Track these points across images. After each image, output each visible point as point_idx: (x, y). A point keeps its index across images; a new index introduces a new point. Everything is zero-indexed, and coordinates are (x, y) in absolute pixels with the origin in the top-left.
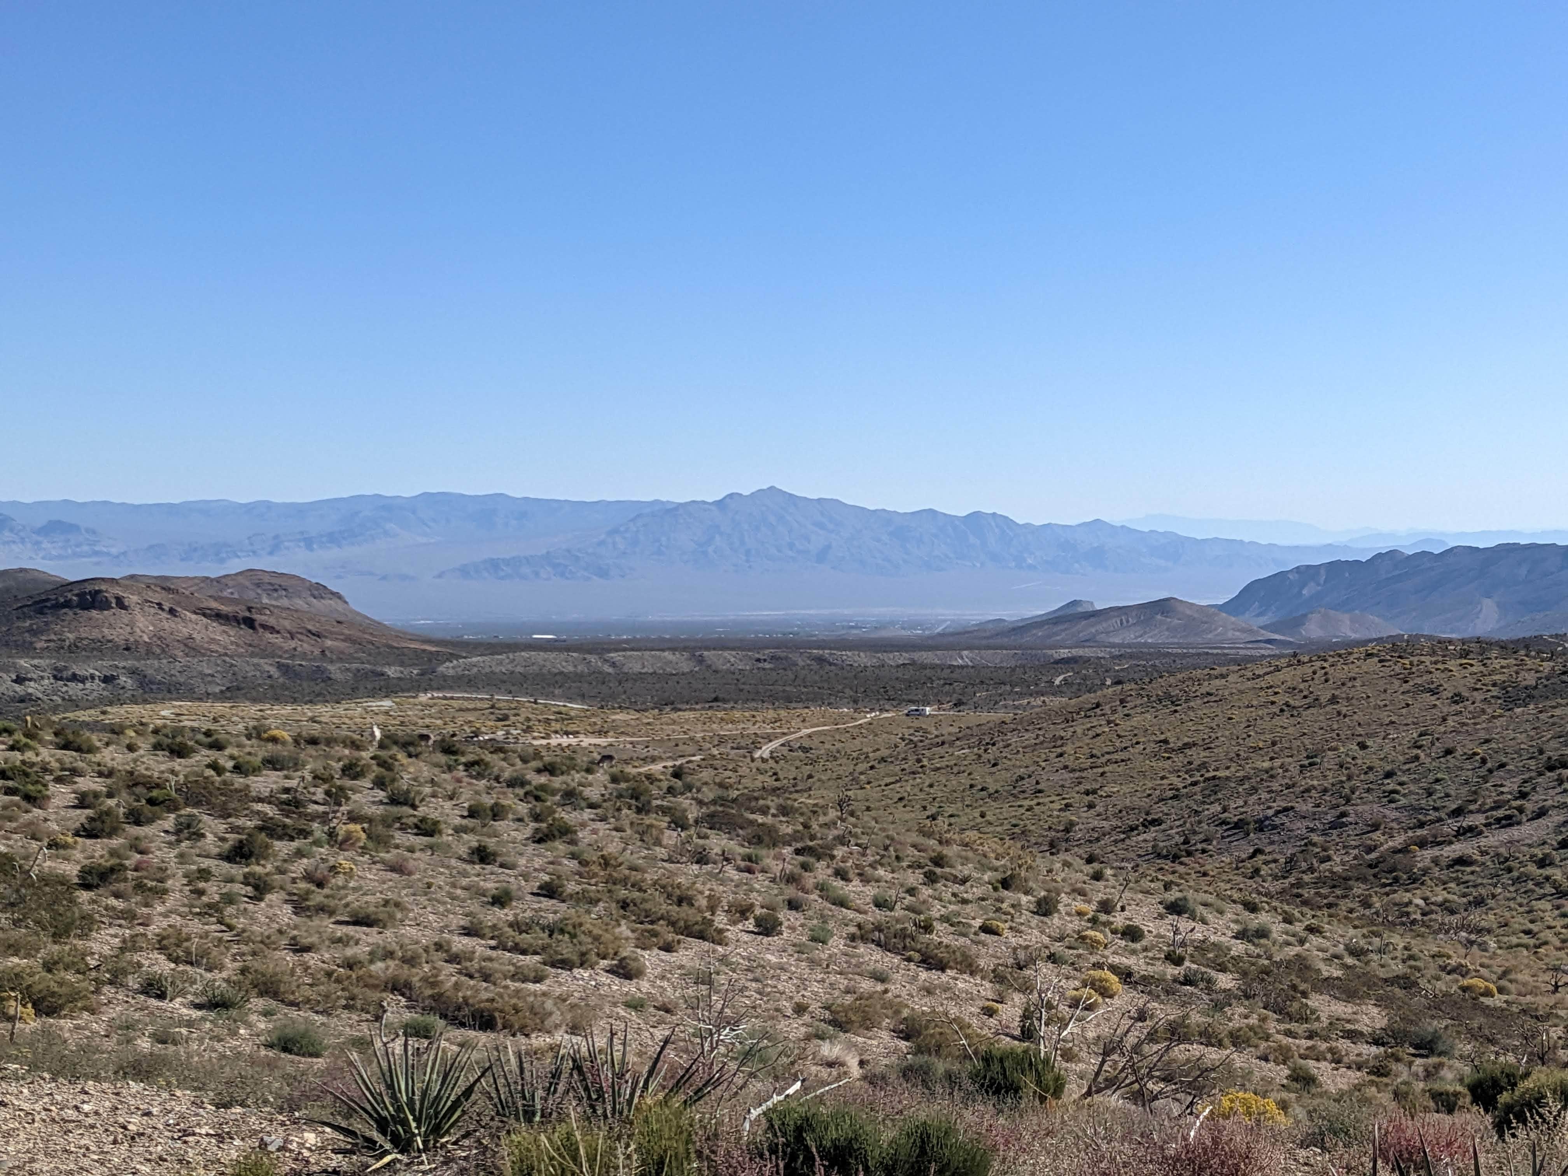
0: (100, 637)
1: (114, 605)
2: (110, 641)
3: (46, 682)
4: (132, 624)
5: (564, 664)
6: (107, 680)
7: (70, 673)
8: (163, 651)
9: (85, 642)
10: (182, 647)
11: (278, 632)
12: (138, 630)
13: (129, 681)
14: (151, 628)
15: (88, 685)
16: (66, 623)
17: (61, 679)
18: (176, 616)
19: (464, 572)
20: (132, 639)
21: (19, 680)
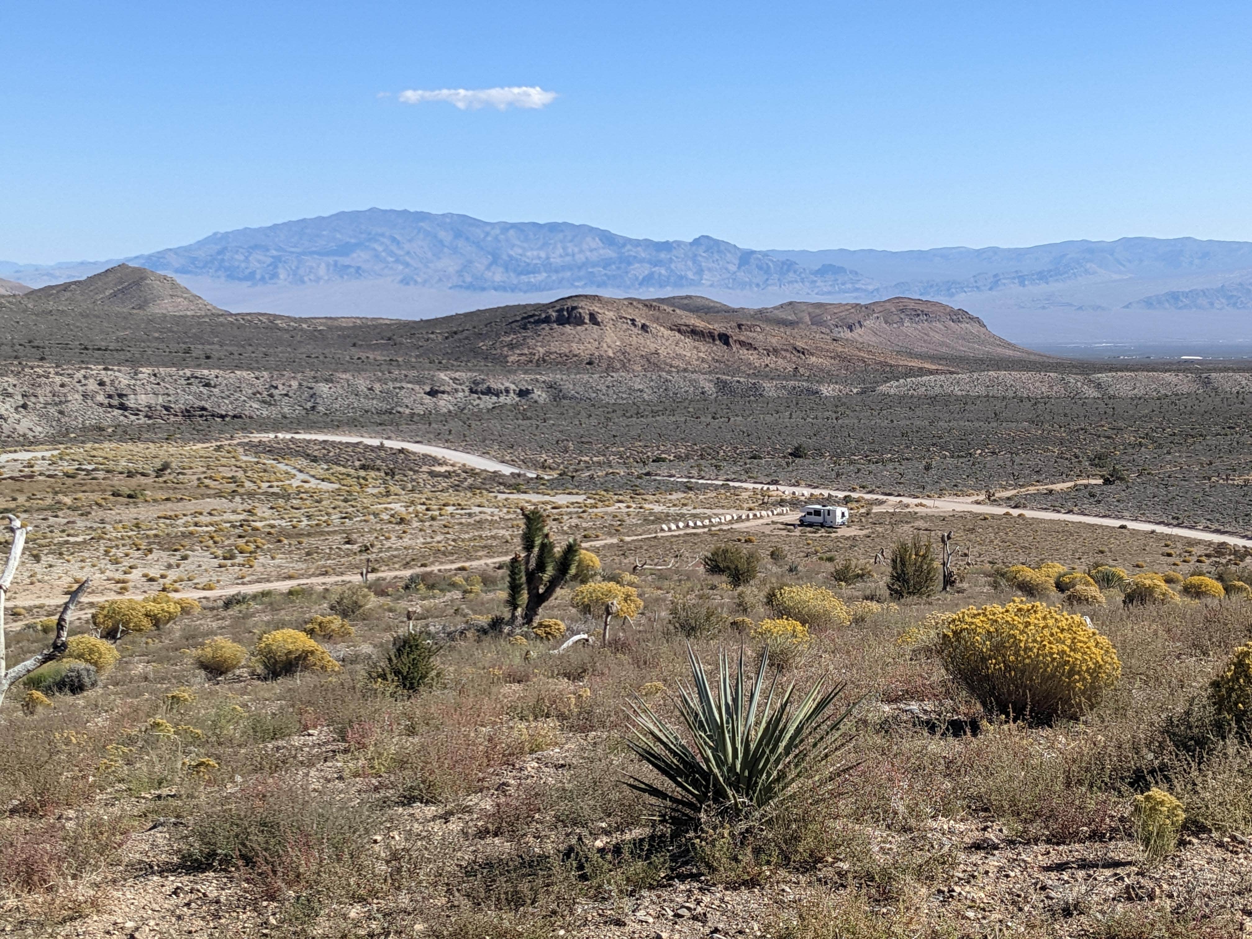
0: (567, 351)
1: (587, 321)
2: (576, 356)
3: (461, 394)
4: (600, 340)
5: (1038, 384)
6: (523, 393)
7: (485, 386)
8: (624, 366)
9: (552, 357)
10: (643, 362)
11: (755, 349)
12: (605, 345)
13: (544, 395)
14: (618, 343)
15: (502, 399)
16: (540, 338)
17: (476, 392)
18: (647, 332)
19: (1148, 303)
20: (597, 354)
21: (433, 393)
